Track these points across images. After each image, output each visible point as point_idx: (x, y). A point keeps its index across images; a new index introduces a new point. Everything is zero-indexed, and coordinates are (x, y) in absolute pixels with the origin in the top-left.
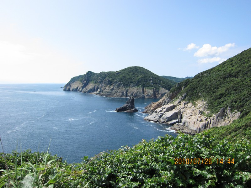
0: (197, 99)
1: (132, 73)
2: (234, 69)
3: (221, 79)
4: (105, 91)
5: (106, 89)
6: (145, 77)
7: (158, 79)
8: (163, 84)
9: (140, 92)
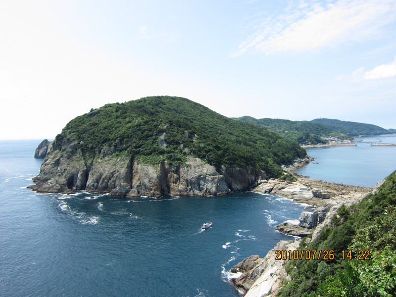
7: (187, 127)
8: (201, 143)
9: (120, 174)
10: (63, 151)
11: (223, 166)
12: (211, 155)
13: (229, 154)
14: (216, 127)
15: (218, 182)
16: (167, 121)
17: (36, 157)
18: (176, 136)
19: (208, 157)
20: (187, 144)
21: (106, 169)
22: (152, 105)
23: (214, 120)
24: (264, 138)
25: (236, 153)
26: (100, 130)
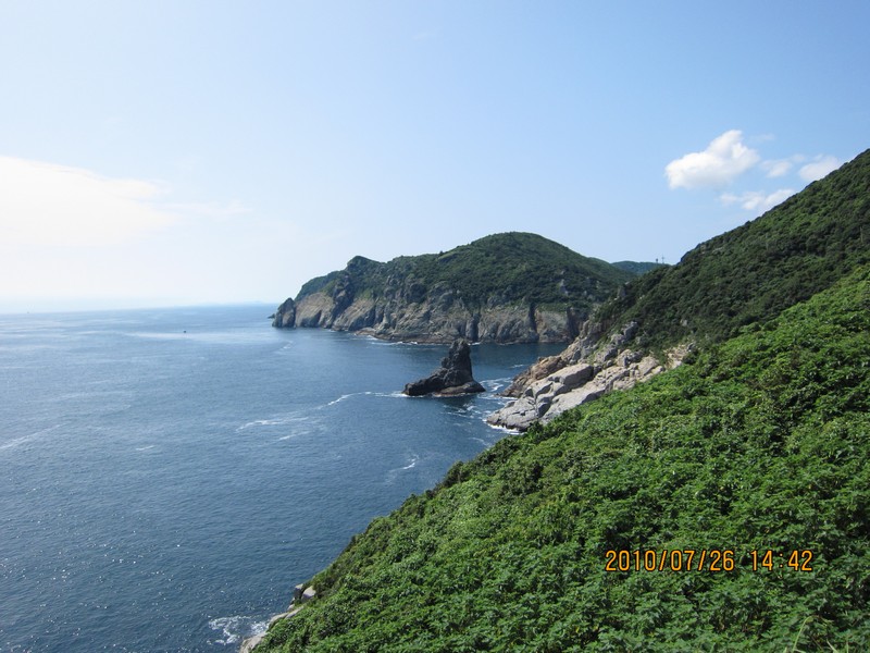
0: (675, 343)
1: (494, 258)
2: (813, 223)
3: (764, 261)
4: (401, 322)
5: (406, 316)
6: (538, 268)
9: (522, 322)
16: (562, 266)
20: (591, 291)
21: (503, 318)
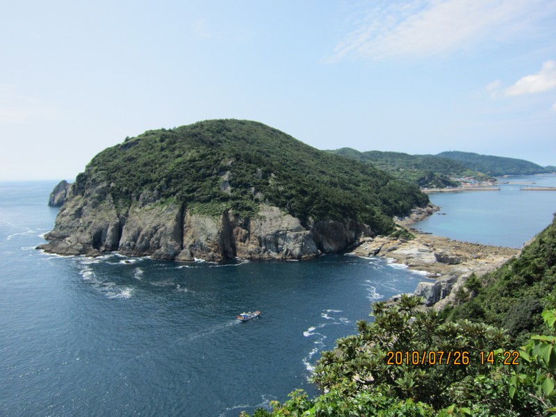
7: (259, 163)
8: (280, 185)
9: (166, 229)
10: (87, 196)
11: (310, 218)
12: (293, 202)
13: (320, 201)
14: (302, 163)
15: (303, 241)
16: (232, 154)
17: (51, 204)
18: (244, 175)
19: (290, 205)
20: (260, 187)
21: (147, 222)
22: (212, 132)
23: (300, 153)
24: (369, 178)
25: (329, 199)
26: (139, 167)
